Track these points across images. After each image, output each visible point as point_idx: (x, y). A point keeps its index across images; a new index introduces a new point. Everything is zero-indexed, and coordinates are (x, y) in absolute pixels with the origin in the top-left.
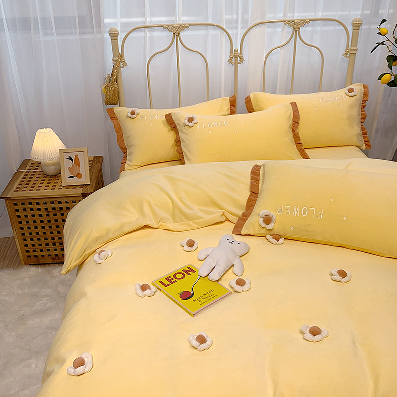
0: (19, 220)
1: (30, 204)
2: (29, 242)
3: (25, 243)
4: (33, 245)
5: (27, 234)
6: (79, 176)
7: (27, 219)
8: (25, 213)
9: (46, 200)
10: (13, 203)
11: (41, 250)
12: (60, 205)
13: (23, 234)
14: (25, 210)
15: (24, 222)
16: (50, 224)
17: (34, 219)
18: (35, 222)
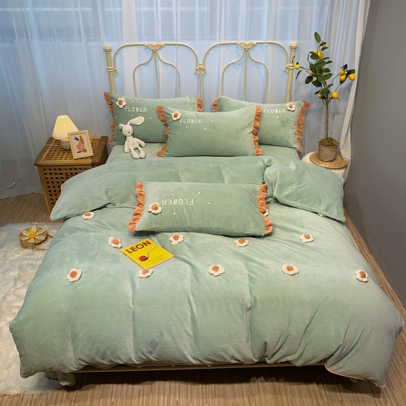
0: (47, 180)
1: (55, 169)
3: (51, 197)
5: (53, 191)
7: (52, 180)
8: (51, 176)
9: (66, 167)
10: (43, 168)
13: (50, 191)
15: (50, 183)
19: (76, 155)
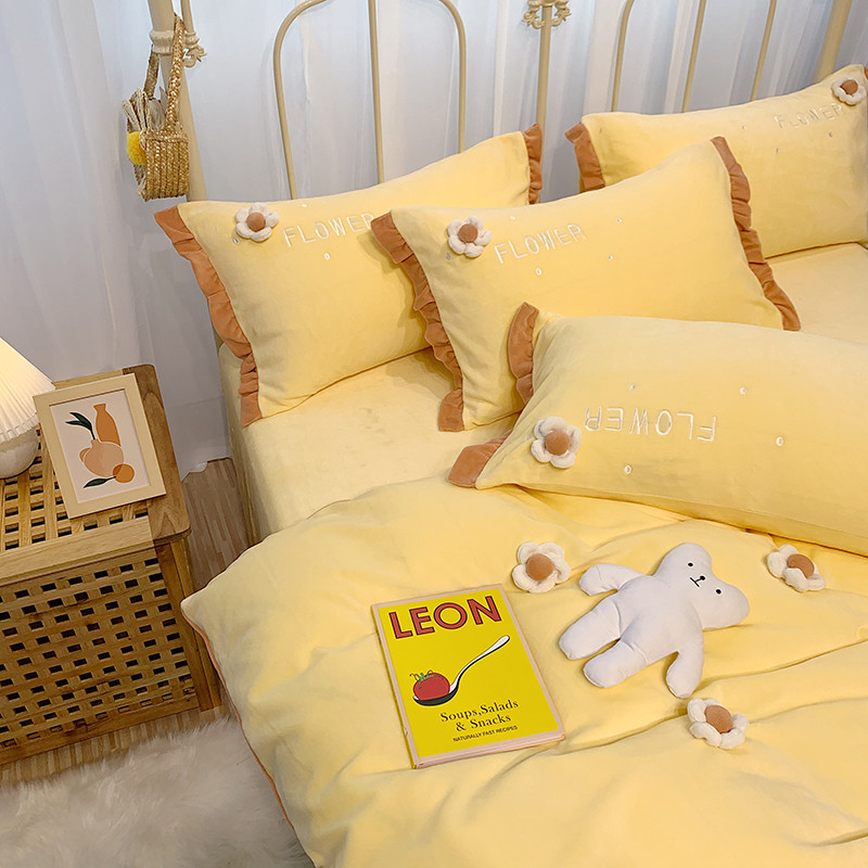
6: (122, 473)
9: (24, 587)
11: (27, 723)
12: (78, 588)
16: (46, 648)
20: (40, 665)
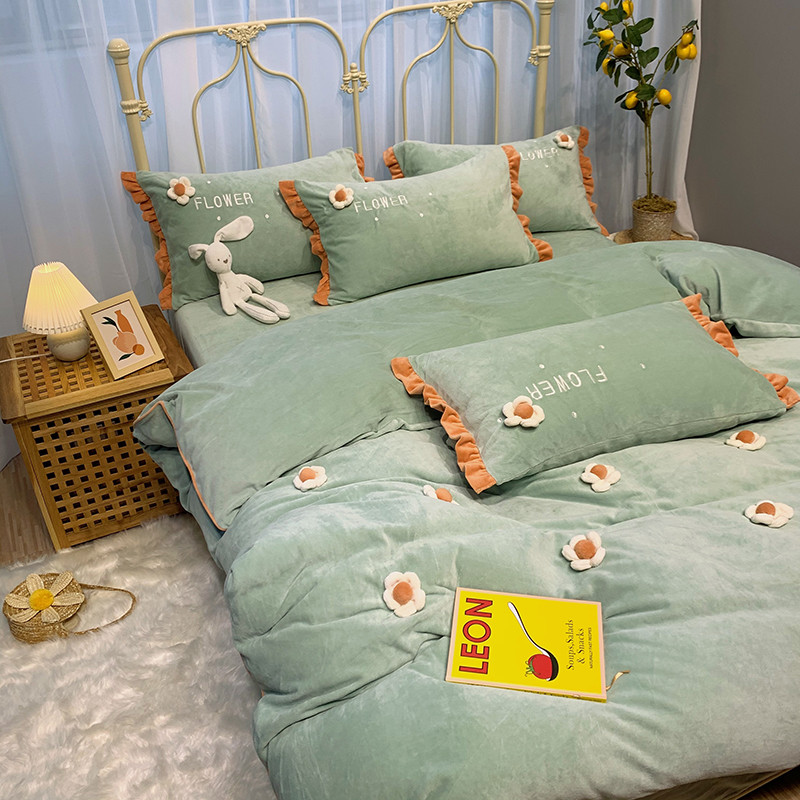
0: (45, 458)
1: (66, 421)
2: (68, 502)
3: (60, 504)
4: (77, 505)
5: (63, 486)
7: (61, 454)
8: (57, 442)
9: (98, 408)
10: (31, 426)
11: (95, 512)
12: (129, 411)
13: (55, 487)
14: (55, 436)
15: (55, 462)
16: (109, 454)
17: (75, 451)
18: (77, 456)
19: (119, 368)
20: (105, 468)
